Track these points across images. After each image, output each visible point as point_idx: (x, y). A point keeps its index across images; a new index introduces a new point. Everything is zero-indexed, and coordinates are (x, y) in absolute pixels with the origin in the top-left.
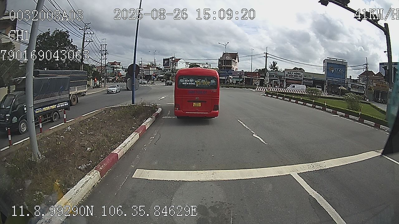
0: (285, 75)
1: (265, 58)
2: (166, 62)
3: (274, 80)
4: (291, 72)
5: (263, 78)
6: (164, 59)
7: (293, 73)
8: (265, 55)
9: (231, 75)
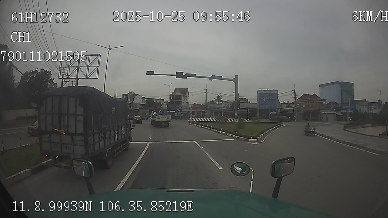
0: (223, 107)
1: (205, 94)
2: (125, 97)
3: (214, 111)
4: (228, 104)
5: (204, 111)
6: (123, 94)
7: (229, 105)
8: (205, 91)
9: (178, 109)
